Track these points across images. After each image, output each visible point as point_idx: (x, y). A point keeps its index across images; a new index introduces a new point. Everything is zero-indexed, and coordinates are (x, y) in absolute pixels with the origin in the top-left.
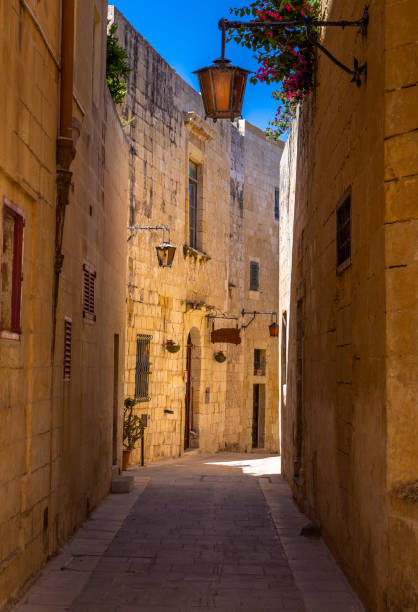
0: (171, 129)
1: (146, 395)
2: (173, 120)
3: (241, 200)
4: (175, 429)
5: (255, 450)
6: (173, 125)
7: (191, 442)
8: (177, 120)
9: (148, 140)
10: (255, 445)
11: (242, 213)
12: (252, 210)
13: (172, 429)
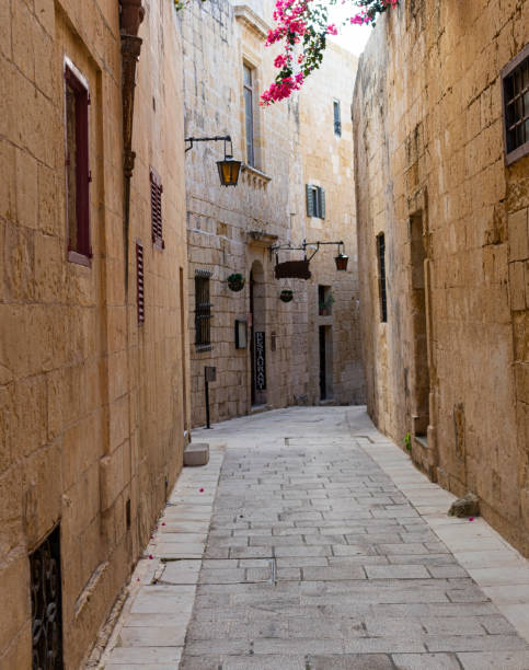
0: (221, 24)
1: (208, 343)
2: (223, 15)
3: (296, 113)
4: (240, 382)
5: (322, 402)
6: (223, 22)
7: (258, 396)
8: (228, 15)
9: (198, 36)
10: (323, 397)
11: (298, 127)
12: (309, 124)
13: (237, 382)
